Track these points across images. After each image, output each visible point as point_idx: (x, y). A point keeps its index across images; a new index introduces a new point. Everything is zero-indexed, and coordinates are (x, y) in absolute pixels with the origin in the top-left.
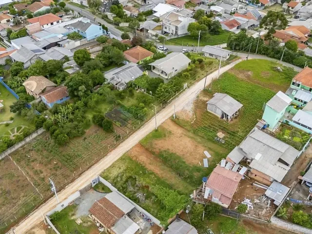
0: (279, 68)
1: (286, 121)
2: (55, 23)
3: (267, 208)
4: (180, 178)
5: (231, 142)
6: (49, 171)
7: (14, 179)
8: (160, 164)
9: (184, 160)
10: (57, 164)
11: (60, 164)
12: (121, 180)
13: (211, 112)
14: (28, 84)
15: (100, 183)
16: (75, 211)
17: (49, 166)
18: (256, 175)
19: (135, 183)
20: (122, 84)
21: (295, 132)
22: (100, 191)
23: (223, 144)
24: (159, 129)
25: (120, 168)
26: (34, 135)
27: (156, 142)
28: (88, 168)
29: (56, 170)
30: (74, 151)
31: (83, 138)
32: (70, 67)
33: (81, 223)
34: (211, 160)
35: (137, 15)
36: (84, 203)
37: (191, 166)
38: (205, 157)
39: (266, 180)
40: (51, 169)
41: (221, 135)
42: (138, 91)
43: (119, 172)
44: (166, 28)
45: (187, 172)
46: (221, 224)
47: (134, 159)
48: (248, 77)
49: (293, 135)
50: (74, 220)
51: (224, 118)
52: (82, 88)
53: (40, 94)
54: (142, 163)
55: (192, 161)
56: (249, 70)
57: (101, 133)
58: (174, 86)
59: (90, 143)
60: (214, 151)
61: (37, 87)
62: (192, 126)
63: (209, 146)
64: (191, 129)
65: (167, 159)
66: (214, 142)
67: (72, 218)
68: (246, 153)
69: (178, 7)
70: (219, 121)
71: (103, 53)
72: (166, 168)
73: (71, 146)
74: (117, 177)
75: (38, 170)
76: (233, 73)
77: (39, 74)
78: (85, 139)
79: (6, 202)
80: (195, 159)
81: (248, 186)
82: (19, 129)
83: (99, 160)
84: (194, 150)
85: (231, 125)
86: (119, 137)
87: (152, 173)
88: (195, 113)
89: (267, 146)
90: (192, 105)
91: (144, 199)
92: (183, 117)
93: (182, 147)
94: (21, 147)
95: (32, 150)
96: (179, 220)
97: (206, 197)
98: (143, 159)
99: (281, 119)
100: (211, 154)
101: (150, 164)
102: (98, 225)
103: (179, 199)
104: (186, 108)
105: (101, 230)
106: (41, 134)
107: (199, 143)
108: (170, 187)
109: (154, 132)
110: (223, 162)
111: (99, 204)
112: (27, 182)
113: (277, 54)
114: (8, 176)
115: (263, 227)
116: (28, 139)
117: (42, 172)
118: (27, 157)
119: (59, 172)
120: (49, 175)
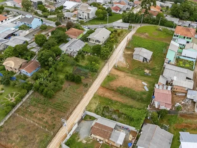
0: (160, 29)
1: (178, 57)
2: (4, 21)
3: (190, 105)
4: (134, 101)
5: (154, 74)
6: (48, 116)
7: (26, 127)
8: (119, 95)
9: (134, 90)
10: (52, 111)
11: (54, 110)
12: (100, 110)
13: (136, 59)
14: (7, 64)
15: (87, 115)
16: (79, 136)
17: (47, 113)
18: (177, 89)
19: (109, 110)
20: (75, 53)
21: (185, 62)
22: (89, 120)
23: (151, 76)
24: (110, 75)
25: (96, 104)
26: (28, 96)
27: (112, 83)
28: (75, 108)
29: (53, 115)
30: (61, 100)
31: (63, 91)
32: (33, 48)
33: (86, 143)
34: (148, 86)
35: (55, 10)
36: (82, 130)
37: (139, 92)
38: (145, 86)
39: (183, 90)
40: (49, 115)
41: (147, 71)
42: (86, 55)
43: (96, 106)
44: (80, 15)
45: (138, 96)
46: (169, 120)
47: (102, 96)
48: (147, 36)
49: (184, 63)
50: (81, 142)
51: (145, 62)
52: (51, 59)
53: (19, 68)
54: (108, 97)
55: (138, 89)
56: (145, 33)
57: (73, 85)
58: (110, 48)
59: (69, 93)
60: (147, 81)
61: (15, 64)
62: (128, 69)
63: (143, 79)
64: (128, 72)
65: (123, 92)
66: (145, 76)
67: (79, 141)
68: (167, 78)
69: (78, 2)
70: (143, 64)
71: (53, 35)
72: (124, 97)
73: (57, 97)
74: (97, 109)
75: (40, 118)
76: (138, 36)
77: (12, 56)
78: (64, 91)
79: (27, 143)
80: (139, 87)
81: (174, 96)
82: (12, 95)
83: (80, 102)
84: (136, 83)
85: (150, 65)
86: (87, 85)
87: (117, 102)
88: (127, 62)
89: (177, 72)
90: (123, 57)
91: (118, 118)
92: (121, 65)
93: (129, 83)
94: (21, 106)
95: (30, 106)
96: (146, 124)
97: (157, 107)
98: (108, 94)
99: (175, 56)
100: (147, 83)
101: (114, 97)
102: (98, 140)
103: (141, 112)
104: (120, 60)
105: (101, 142)
106: (32, 94)
107: (137, 78)
108: (131, 107)
109: (108, 78)
110: (156, 85)
111: (96, 127)
112: (36, 127)
113: (154, 22)
114: (20, 126)
115: (191, 115)
116: (24, 100)
117: (44, 118)
118: (29, 111)
119: (55, 115)
120: (49, 119)
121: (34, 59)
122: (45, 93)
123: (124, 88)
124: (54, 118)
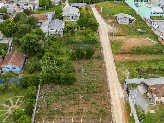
4: (155, 55)
6: (86, 105)
8: (137, 56)
10: (84, 97)
11: (86, 95)
13: (122, 24)
17: (80, 102)
19: (141, 72)
20: (60, 32)
25: (125, 70)
27: (122, 47)
29: (90, 100)
30: (85, 81)
32: (1, 40)
33: (155, 111)
40: (85, 103)
41: (139, 30)
47: (124, 61)
48: (111, 7)
51: (130, 24)
54: (131, 60)
62: (124, 33)
65: (139, 51)
67: (146, 113)
75: (77, 111)
78: (79, 71)
80: (148, 43)
82: (8, 103)
88: (116, 28)
90: (109, 25)
98: (128, 58)
100: (150, 38)
101: (135, 58)
104: (109, 28)
107: (138, 37)
109: (113, 44)
117: (82, 110)
118: (54, 110)
119: (93, 100)
120: (89, 107)
121: (9, 52)
122: (64, 79)
123: (138, 47)
124: (93, 103)
